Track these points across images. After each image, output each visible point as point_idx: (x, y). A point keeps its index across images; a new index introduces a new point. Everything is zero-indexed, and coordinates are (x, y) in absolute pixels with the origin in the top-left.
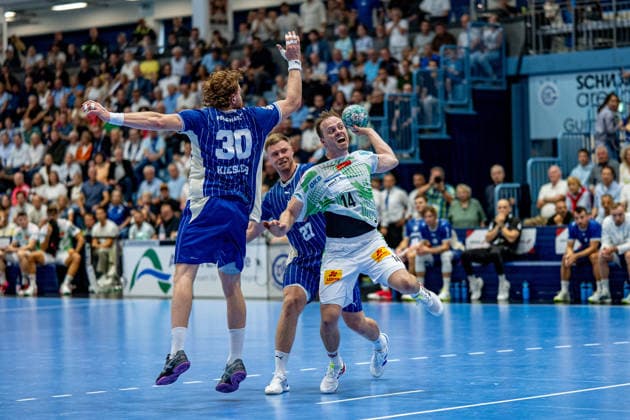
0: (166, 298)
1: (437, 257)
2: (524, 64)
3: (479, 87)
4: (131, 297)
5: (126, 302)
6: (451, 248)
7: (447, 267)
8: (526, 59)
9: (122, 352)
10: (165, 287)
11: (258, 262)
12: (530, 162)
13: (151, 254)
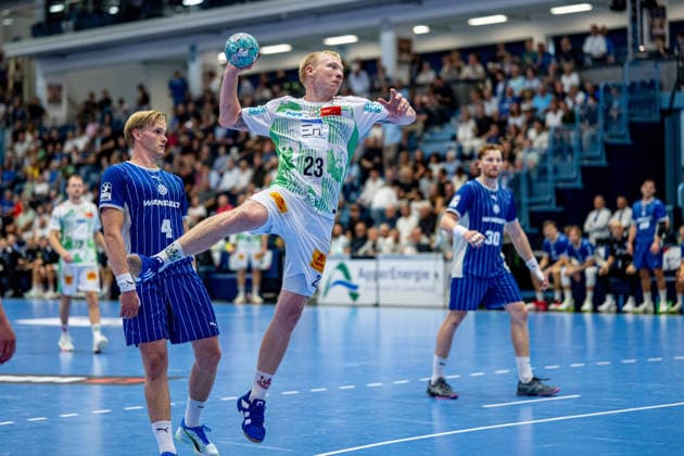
0: (355, 306)
1: (582, 274)
2: (676, 99)
3: (637, 119)
4: (324, 305)
5: (321, 310)
6: (594, 264)
7: (590, 282)
8: (677, 95)
9: (316, 355)
10: (354, 296)
11: (436, 275)
12: (680, 187)
13: (342, 267)
